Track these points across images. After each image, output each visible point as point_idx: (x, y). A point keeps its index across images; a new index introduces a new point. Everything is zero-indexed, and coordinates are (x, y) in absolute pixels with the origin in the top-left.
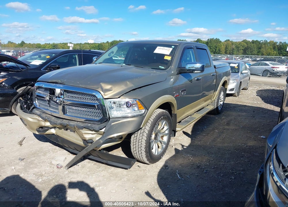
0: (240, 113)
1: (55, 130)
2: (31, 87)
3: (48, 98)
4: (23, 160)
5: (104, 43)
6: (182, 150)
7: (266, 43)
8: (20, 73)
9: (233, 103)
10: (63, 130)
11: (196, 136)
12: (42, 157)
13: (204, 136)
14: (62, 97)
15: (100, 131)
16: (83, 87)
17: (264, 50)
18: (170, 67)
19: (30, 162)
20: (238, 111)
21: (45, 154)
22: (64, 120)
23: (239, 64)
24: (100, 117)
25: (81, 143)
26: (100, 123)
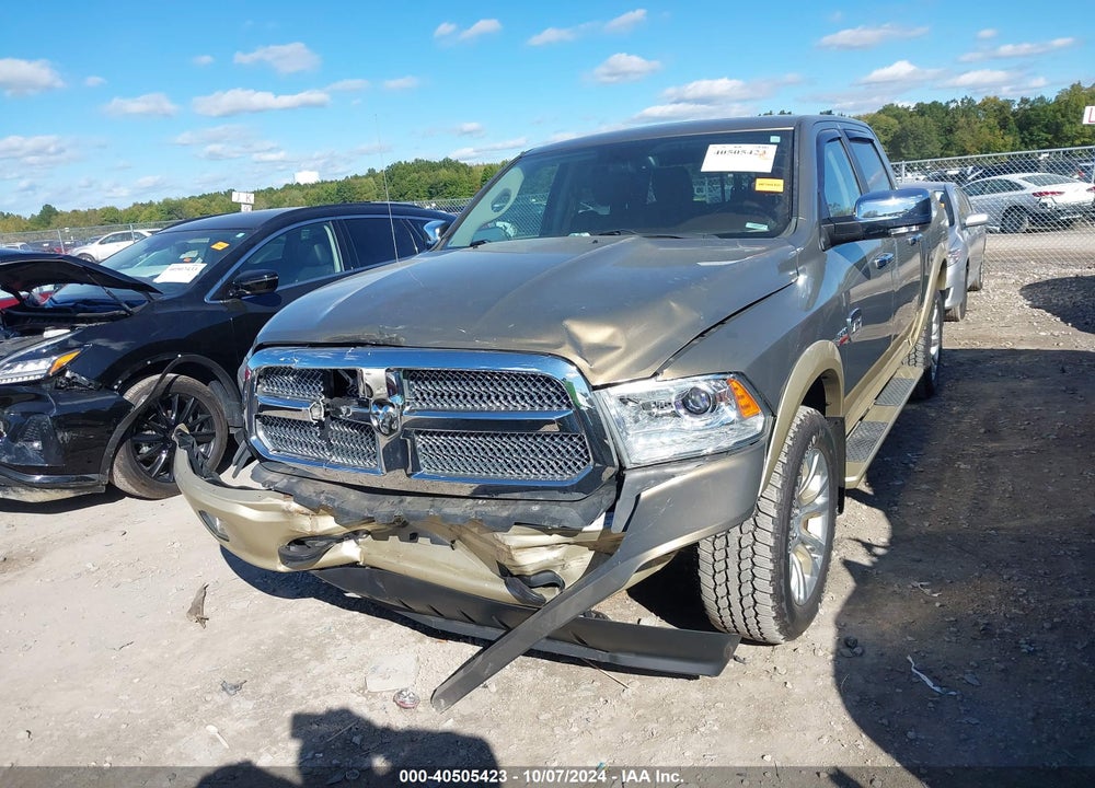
0: (1013, 384)
1: (357, 543)
2: (174, 375)
3: (317, 414)
4: (237, 687)
5: (356, 177)
6: (873, 563)
7: (969, 108)
8: (125, 321)
9: (960, 347)
10: (394, 539)
11: (895, 496)
12: (316, 668)
13: (928, 492)
14: (397, 399)
15: (586, 529)
16: (494, 347)
17: (967, 136)
18: (794, 220)
19: (272, 696)
20: (998, 376)
21: (319, 654)
22: (409, 499)
23: (945, 192)
24: (579, 468)
25: (498, 589)
26: (582, 496)
